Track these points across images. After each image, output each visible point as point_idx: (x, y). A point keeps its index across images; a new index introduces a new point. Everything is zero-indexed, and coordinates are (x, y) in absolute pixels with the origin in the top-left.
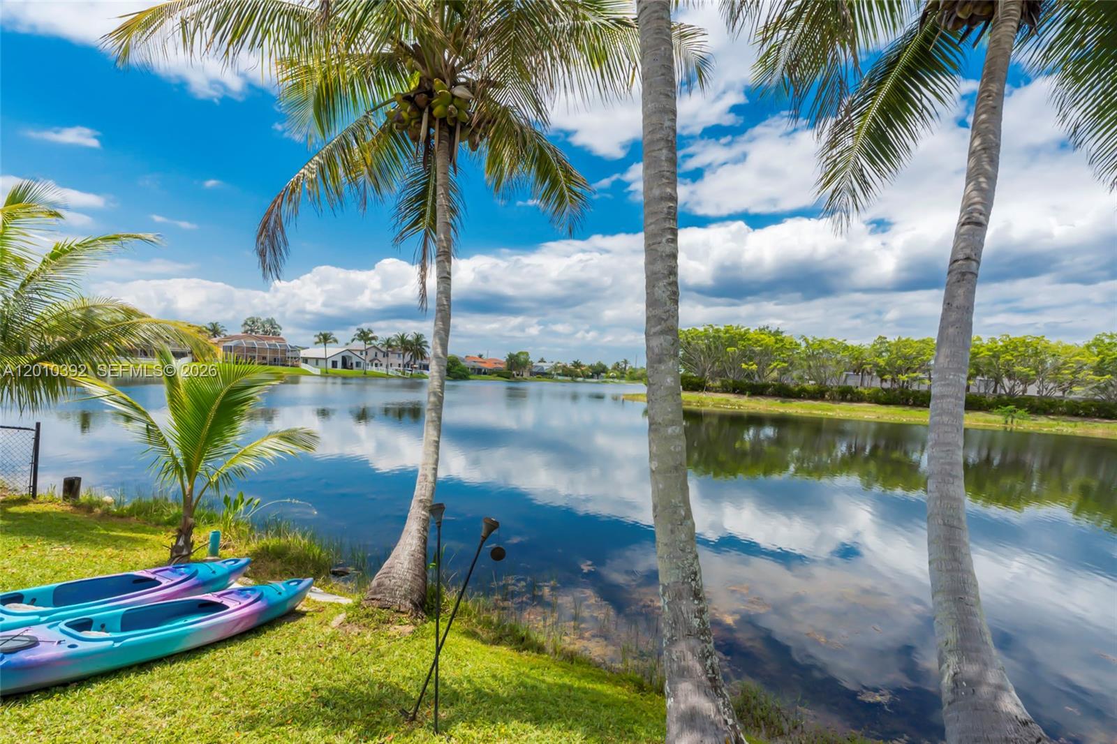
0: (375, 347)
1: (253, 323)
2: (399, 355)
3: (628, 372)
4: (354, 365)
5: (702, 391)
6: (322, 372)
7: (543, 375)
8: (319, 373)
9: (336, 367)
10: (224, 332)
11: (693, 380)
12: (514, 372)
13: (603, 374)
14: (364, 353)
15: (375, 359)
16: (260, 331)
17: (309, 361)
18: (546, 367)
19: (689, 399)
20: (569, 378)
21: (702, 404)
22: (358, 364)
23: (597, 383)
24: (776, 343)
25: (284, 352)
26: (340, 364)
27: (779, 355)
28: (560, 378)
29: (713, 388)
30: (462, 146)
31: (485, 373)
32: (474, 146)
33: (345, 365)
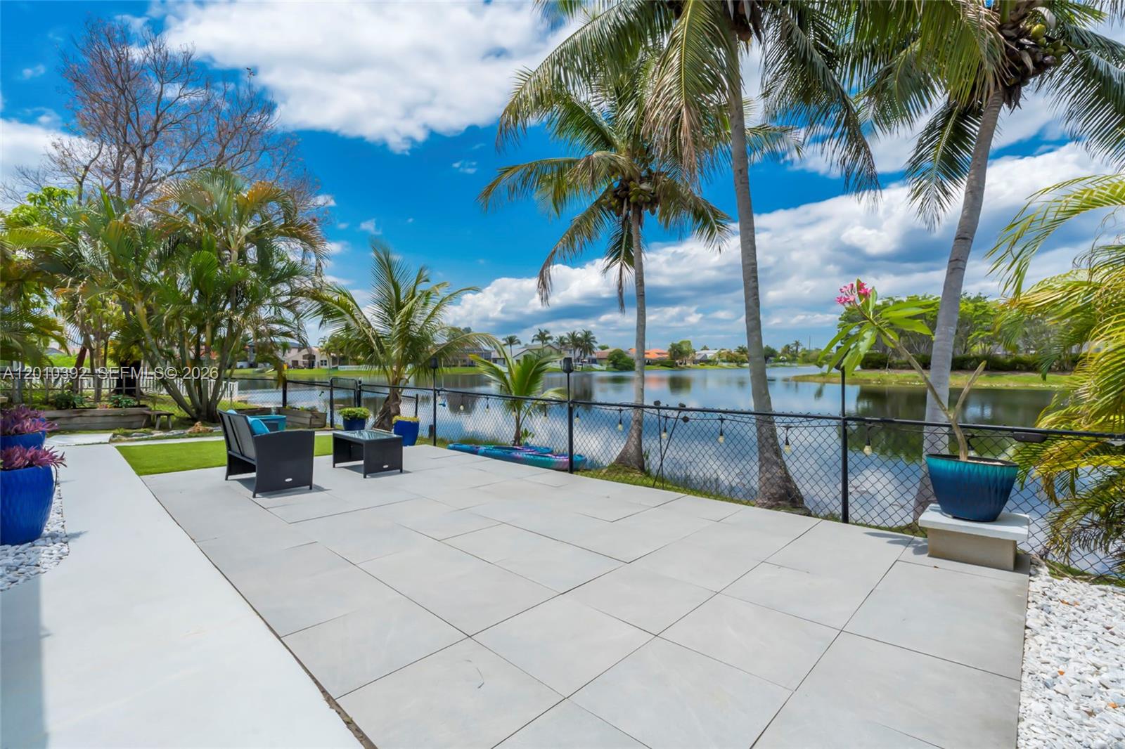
0: (550, 346)
2: (570, 351)
3: (800, 355)
5: (885, 368)
7: (707, 362)
11: (872, 357)
12: (677, 361)
13: (772, 358)
14: (541, 351)
17: (498, 361)
18: (710, 354)
19: (868, 378)
20: (735, 364)
21: (884, 382)
24: (976, 310)
27: (981, 323)
28: (724, 364)
29: (897, 364)
30: (646, 213)
31: (649, 364)
32: (653, 212)
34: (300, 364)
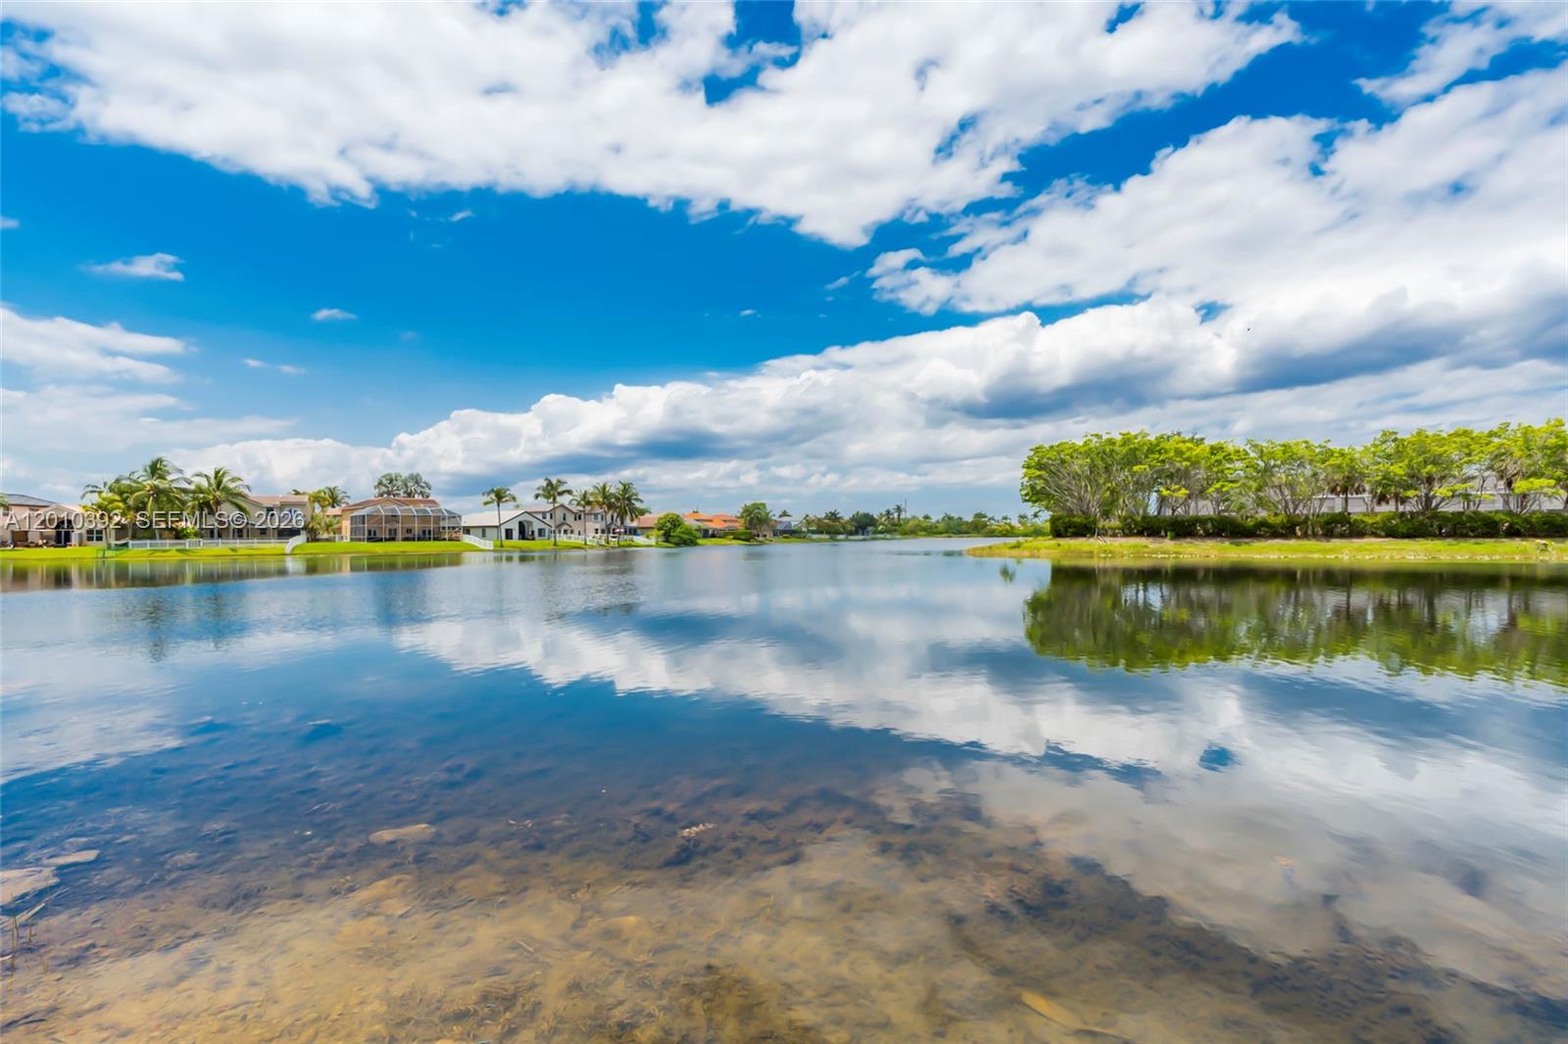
0: (562, 506)
1: (391, 481)
2: (598, 515)
3: (907, 524)
4: (536, 534)
5: (1093, 535)
6: (495, 546)
7: (791, 533)
8: (492, 548)
9: (511, 538)
10: (346, 500)
12: (754, 532)
13: (870, 528)
14: (548, 516)
15: (563, 524)
16: (401, 492)
17: (471, 531)
18: (795, 520)
20: (827, 537)
22: (541, 532)
23: (864, 540)
24: (1213, 453)
25: (438, 519)
26: (516, 534)
27: (1222, 471)
28: (815, 536)
29: (1108, 530)
31: (713, 536)
33: (523, 535)
34: (33, 537)
